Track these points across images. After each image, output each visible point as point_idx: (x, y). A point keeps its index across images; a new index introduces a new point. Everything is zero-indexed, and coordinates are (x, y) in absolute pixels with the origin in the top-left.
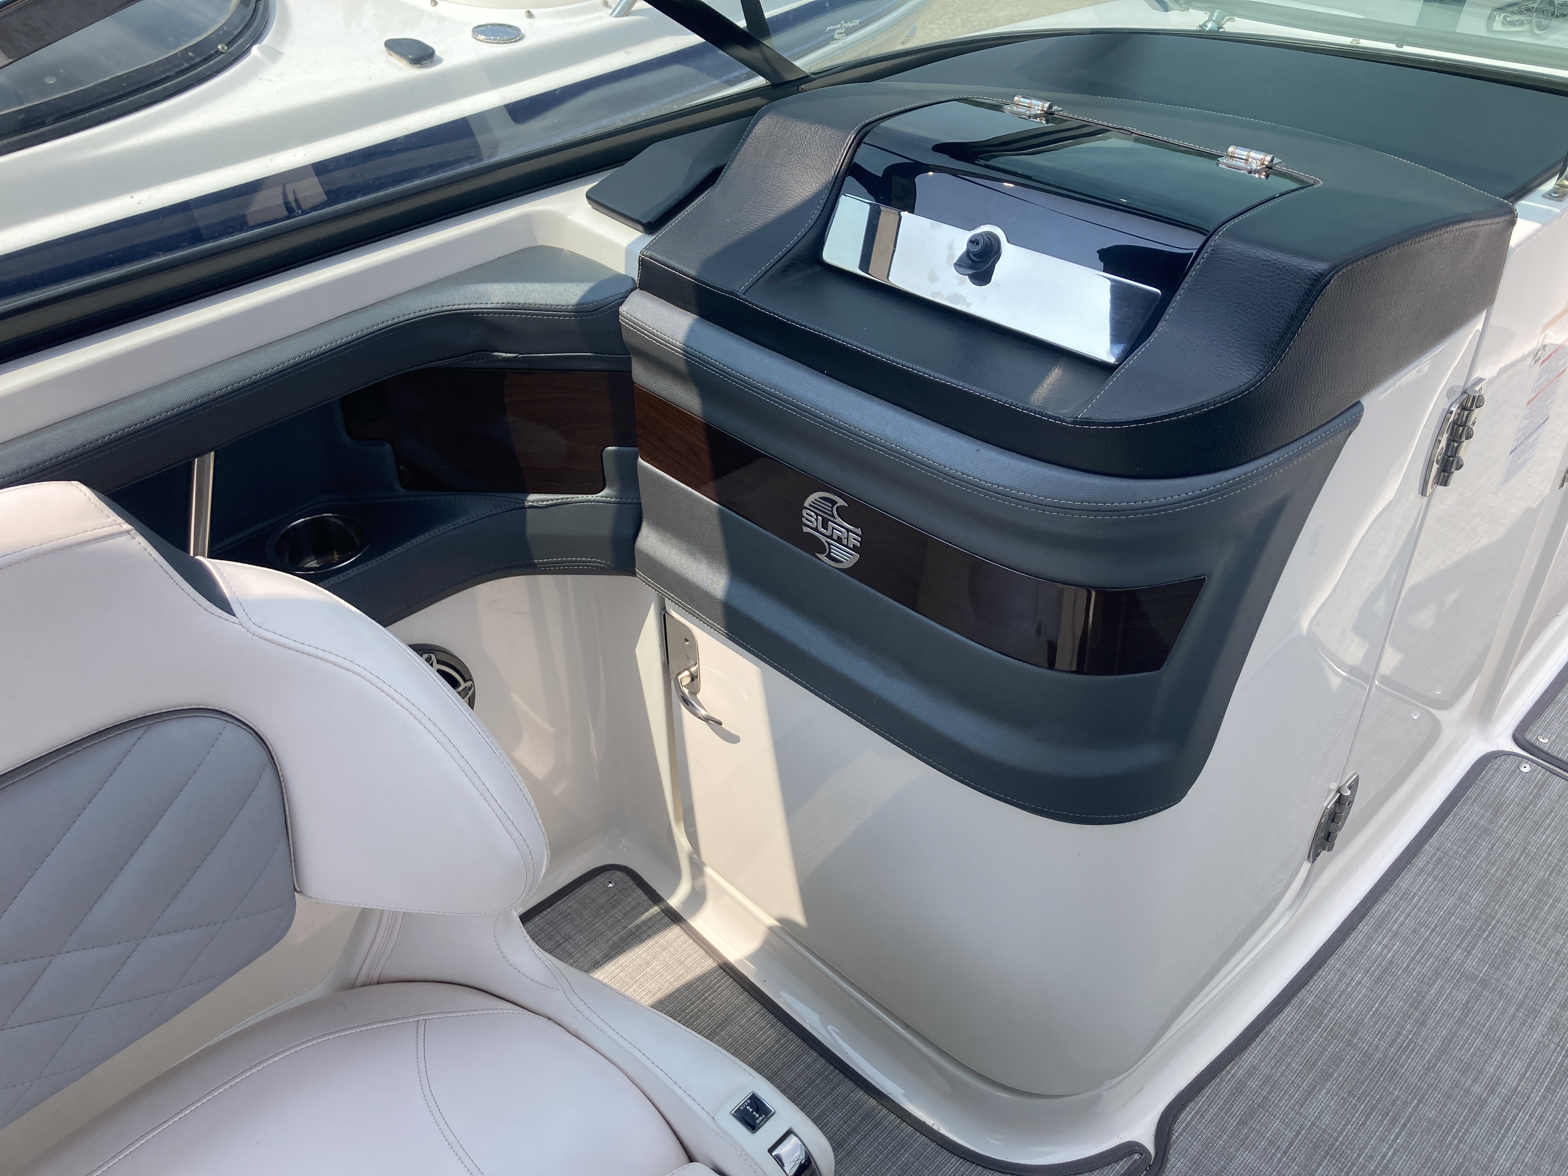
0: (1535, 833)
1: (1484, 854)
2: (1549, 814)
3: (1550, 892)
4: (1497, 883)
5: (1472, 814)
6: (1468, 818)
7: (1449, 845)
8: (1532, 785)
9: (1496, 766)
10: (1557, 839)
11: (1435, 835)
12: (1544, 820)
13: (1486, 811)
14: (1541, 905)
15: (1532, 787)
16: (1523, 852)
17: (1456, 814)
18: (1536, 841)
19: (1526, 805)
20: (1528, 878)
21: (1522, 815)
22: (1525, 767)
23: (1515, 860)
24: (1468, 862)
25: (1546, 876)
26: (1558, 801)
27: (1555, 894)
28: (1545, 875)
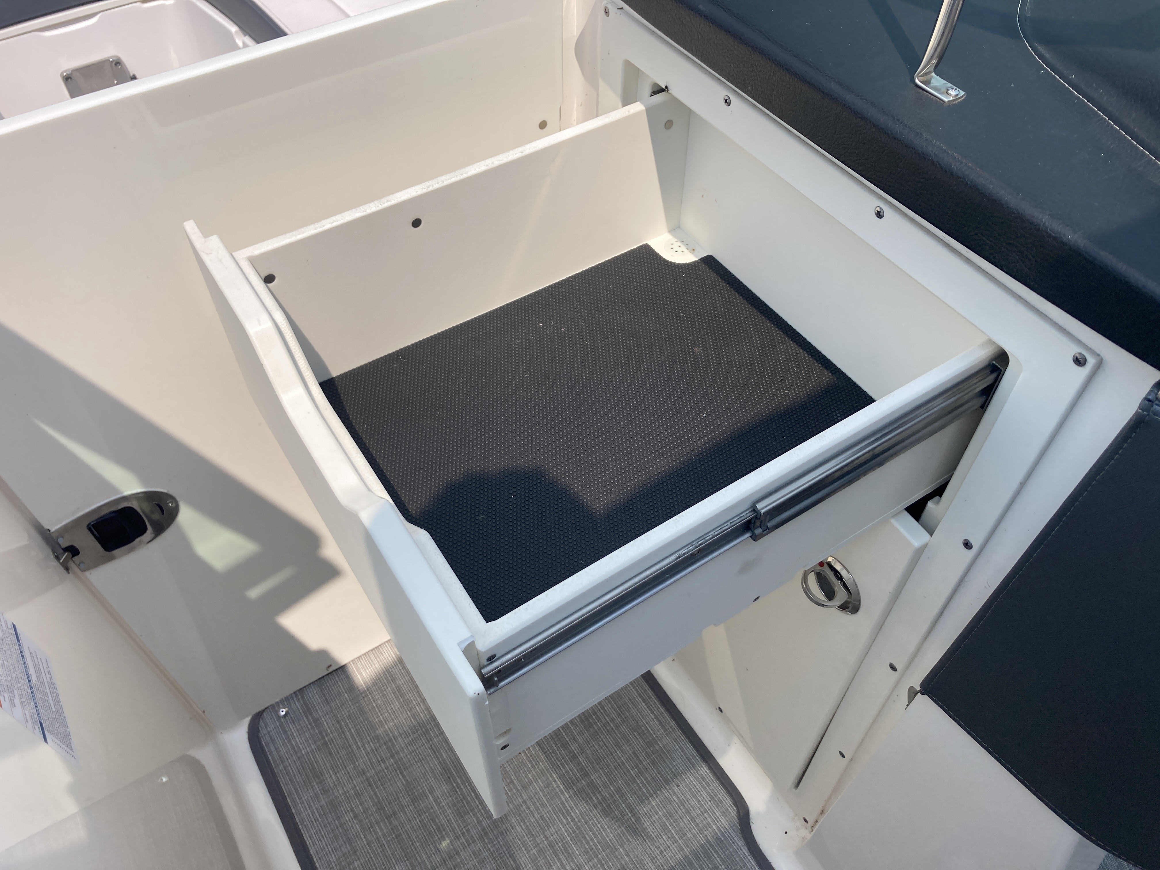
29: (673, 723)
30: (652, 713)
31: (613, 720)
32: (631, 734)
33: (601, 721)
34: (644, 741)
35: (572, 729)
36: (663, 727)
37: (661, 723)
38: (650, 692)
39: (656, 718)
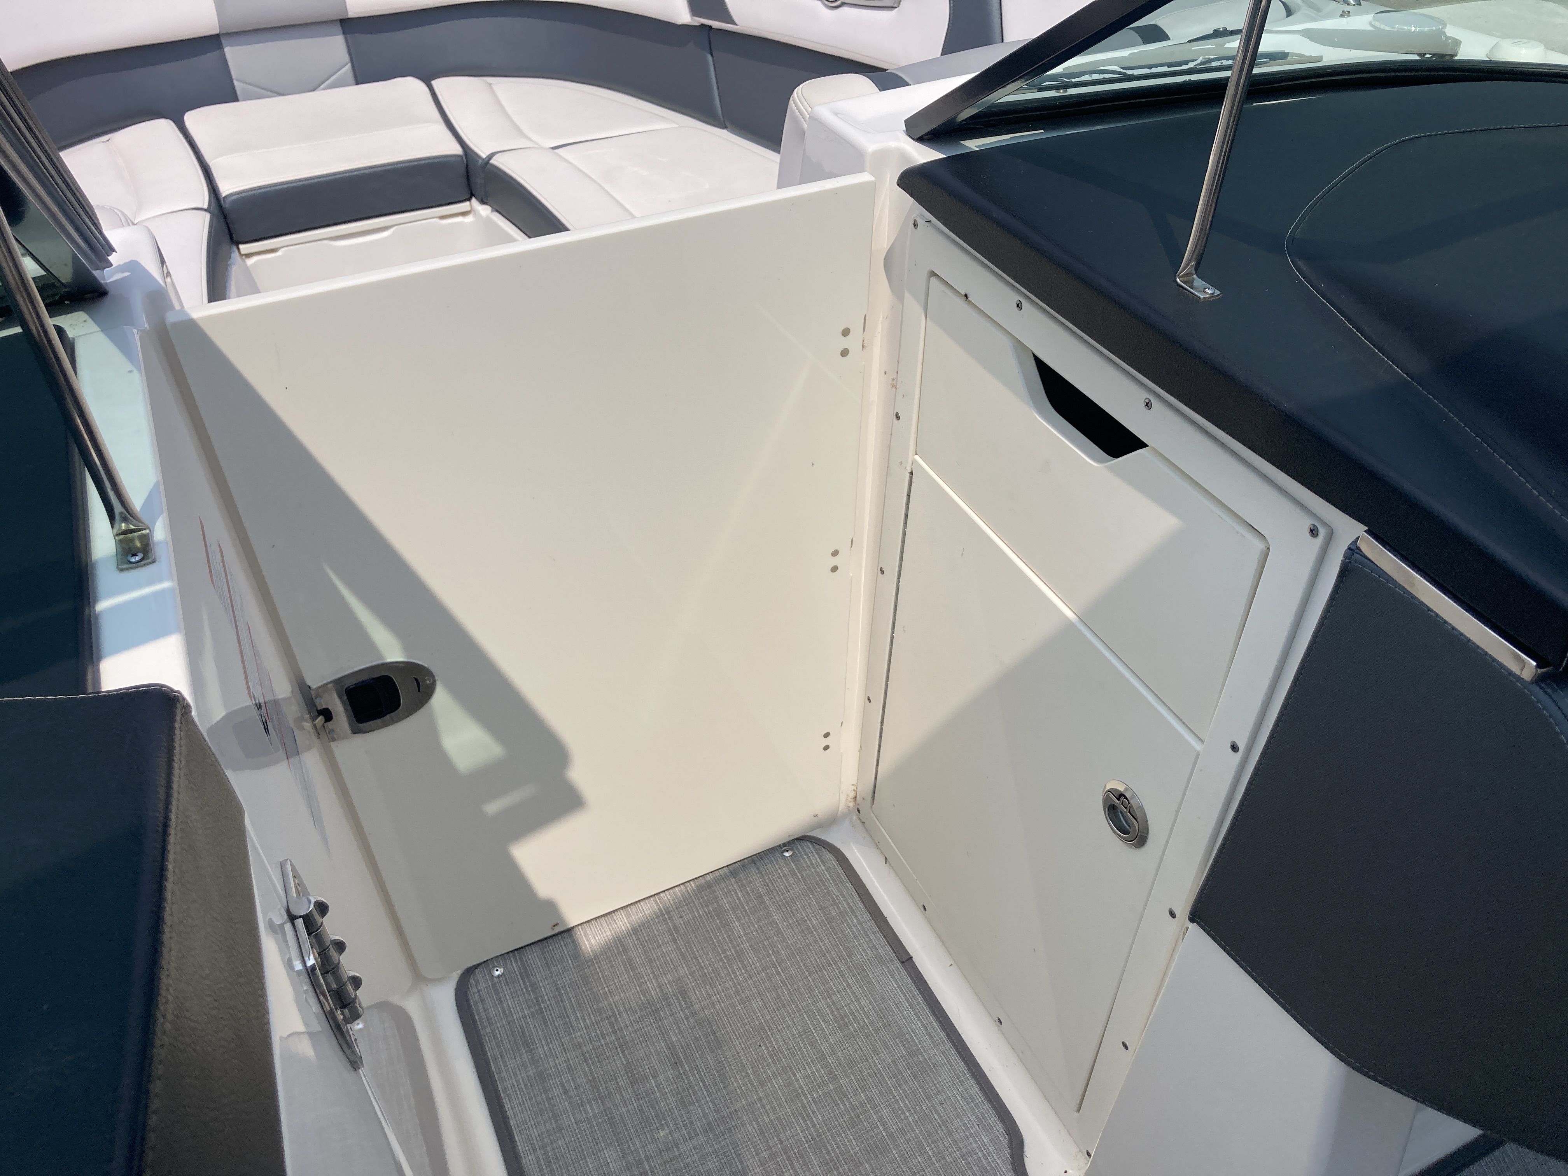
0: (573, 1029)
1: (566, 1103)
2: (560, 995)
3: (642, 1073)
4: (605, 1120)
5: (515, 1075)
6: (518, 1082)
7: (536, 1134)
8: (518, 981)
9: (477, 996)
10: (590, 1012)
11: (516, 1137)
12: (564, 1005)
13: (520, 1055)
14: (652, 1096)
15: (521, 982)
16: (586, 1060)
17: (505, 1089)
18: (581, 1035)
19: (537, 1007)
20: (617, 1082)
21: (545, 1022)
22: (497, 970)
23: (590, 1078)
24: (567, 1130)
25: (625, 1063)
26: (551, 973)
27: (648, 1071)
28: (622, 1062)
29: (943, 1035)
30: (920, 1020)
31: (872, 1023)
32: (892, 1041)
33: (859, 1023)
34: (907, 1050)
35: (824, 1027)
36: (931, 1037)
37: (929, 1034)
38: (920, 999)
39: (923, 1025)
